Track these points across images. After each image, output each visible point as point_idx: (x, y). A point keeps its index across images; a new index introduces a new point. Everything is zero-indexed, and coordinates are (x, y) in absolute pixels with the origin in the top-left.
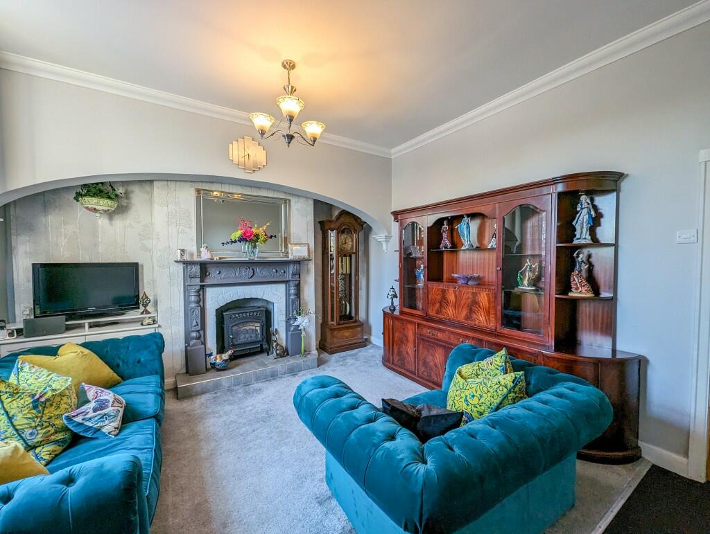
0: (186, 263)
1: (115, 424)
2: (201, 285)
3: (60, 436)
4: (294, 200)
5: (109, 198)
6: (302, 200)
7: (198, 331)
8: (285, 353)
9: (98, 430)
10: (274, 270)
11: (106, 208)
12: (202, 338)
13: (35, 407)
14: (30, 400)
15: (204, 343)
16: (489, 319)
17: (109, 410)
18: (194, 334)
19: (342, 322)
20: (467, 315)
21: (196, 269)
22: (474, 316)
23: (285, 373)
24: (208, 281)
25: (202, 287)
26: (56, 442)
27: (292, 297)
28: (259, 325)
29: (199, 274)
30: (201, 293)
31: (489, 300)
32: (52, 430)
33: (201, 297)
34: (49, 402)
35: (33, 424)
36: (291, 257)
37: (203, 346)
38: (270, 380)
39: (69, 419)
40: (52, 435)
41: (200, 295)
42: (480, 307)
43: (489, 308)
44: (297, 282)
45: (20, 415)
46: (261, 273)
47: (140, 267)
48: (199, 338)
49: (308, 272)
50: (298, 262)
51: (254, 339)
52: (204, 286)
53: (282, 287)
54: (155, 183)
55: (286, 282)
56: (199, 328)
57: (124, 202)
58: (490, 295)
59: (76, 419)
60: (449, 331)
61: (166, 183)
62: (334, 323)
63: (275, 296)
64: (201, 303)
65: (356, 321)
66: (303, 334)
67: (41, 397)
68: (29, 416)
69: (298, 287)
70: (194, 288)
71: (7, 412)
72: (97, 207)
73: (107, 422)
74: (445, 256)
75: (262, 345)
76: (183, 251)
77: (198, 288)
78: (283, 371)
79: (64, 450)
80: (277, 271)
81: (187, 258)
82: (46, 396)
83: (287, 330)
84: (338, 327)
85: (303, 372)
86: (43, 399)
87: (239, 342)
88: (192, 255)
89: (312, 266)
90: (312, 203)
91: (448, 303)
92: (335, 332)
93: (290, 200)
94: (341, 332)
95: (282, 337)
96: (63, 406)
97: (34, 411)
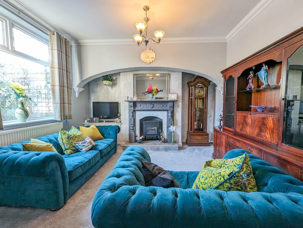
0: (130, 102)
1: (86, 149)
2: (134, 110)
3: (73, 148)
4: (172, 74)
5: (109, 80)
6: (176, 73)
7: (133, 127)
8: (165, 141)
9: (81, 149)
10: (162, 105)
11: (109, 84)
12: (134, 129)
13: (68, 138)
14: (67, 136)
15: (135, 132)
16: (273, 137)
17: (86, 144)
18: (131, 128)
19: (196, 132)
20: (258, 133)
21: (132, 104)
22: (263, 134)
23: (163, 149)
24: (137, 109)
25: (134, 111)
26: (72, 150)
27: (170, 117)
28: (156, 128)
29: (132, 106)
30: (134, 113)
31: (274, 123)
32: (71, 146)
33: (134, 114)
34: (72, 138)
35: (67, 143)
36: (169, 99)
37: (134, 133)
38: (156, 151)
39: (75, 144)
40: (71, 147)
41: (133, 114)
42: (267, 128)
43: (273, 129)
44: (172, 111)
45: (64, 140)
46: (157, 106)
47: (119, 104)
48: (133, 130)
49: (178, 106)
50: (173, 102)
51: (154, 134)
52: (135, 110)
53: (166, 113)
54: (121, 74)
55: (167, 110)
56: (133, 126)
57: (115, 82)
58: (275, 119)
59: (76, 144)
60: (243, 142)
61: (124, 73)
62: (192, 132)
63: (163, 116)
64: (134, 117)
65: (204, 132)
66: (173, 134)
67: (70, 136)
68: (66, 140)
69: (173, 113)
70: (131, 111)
71: (62, 138)
72: (106, 84)
73: (84, 148)
74: (253, 95)
75: (157, 136)
76: (128, 97)
77: (132, 111)
78: (162, 148)
79: (74, 153)
80: (163, 106)
81: (130, 100)
82: (71, 136)
83: (167, 132)
84: (194, 134)
85: (170, 151)
86: (70, 137)
87: (148, 134)
88: (132, 99)
89: (180, 104)
90: (181, 74)
91: (247, 124)
92: (192, 136)
93: (170, 74)
94: (196, 136)
95: (165, 134)
96: (76, 140)
97: (67, 139)
